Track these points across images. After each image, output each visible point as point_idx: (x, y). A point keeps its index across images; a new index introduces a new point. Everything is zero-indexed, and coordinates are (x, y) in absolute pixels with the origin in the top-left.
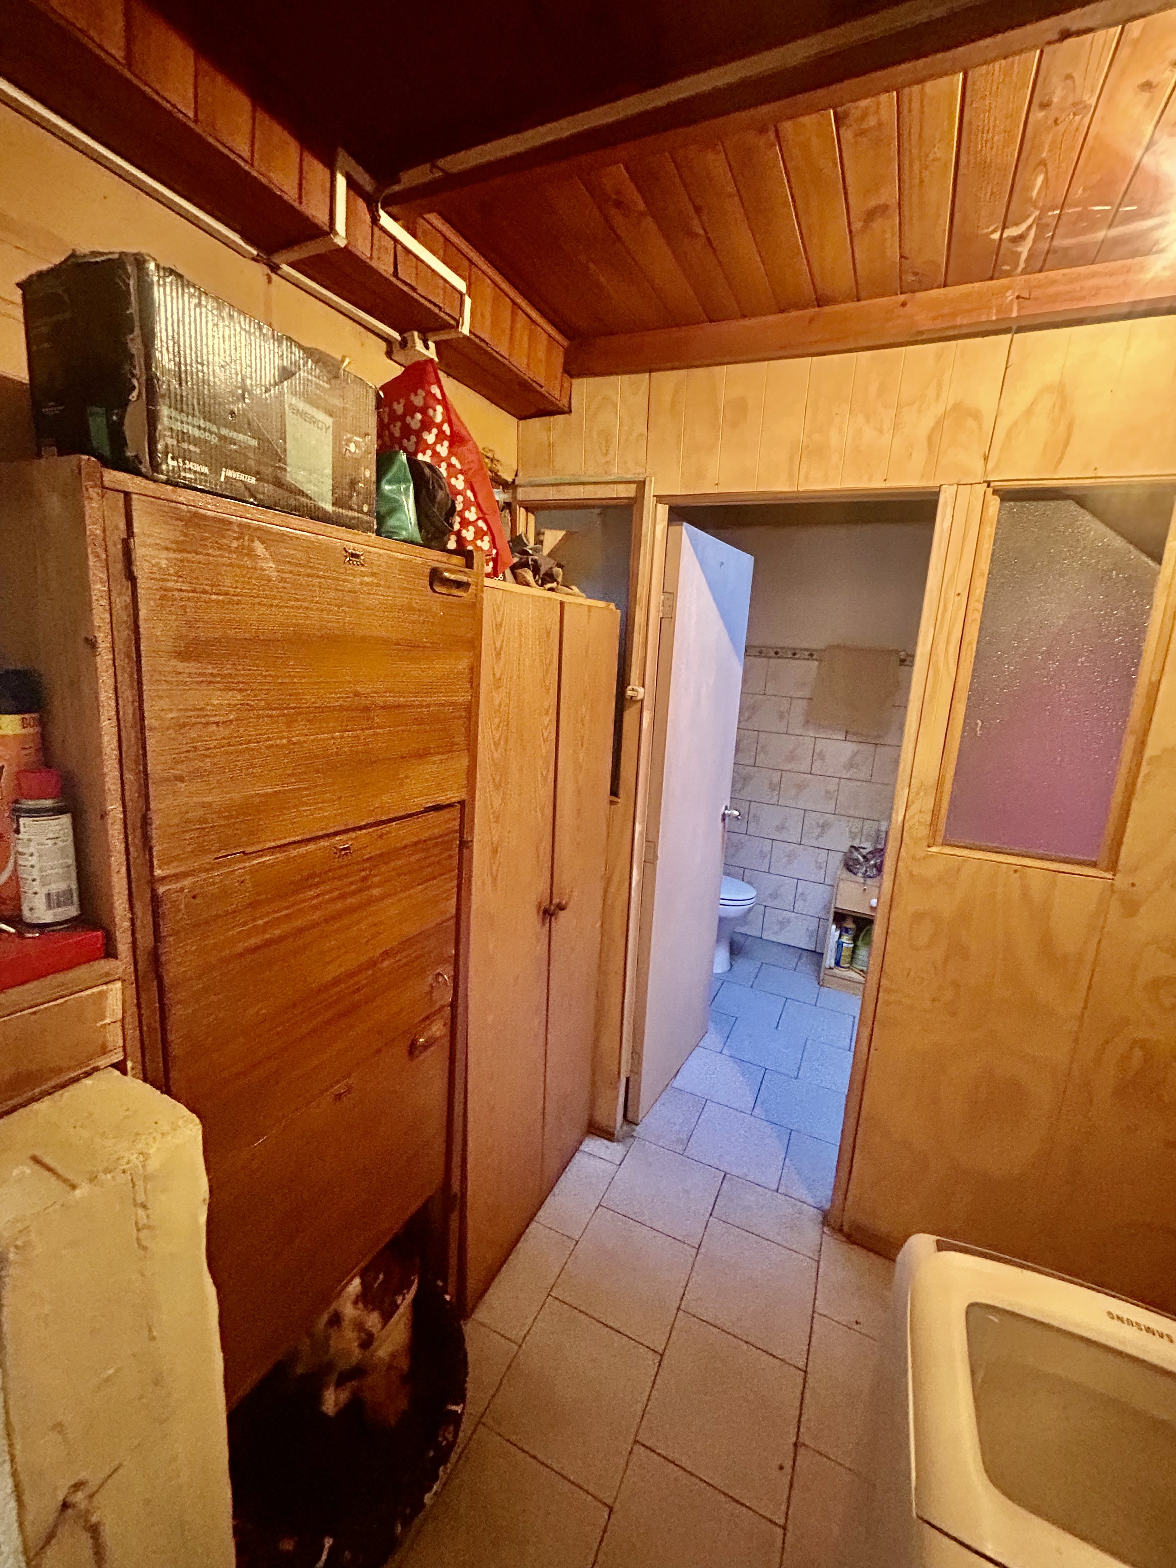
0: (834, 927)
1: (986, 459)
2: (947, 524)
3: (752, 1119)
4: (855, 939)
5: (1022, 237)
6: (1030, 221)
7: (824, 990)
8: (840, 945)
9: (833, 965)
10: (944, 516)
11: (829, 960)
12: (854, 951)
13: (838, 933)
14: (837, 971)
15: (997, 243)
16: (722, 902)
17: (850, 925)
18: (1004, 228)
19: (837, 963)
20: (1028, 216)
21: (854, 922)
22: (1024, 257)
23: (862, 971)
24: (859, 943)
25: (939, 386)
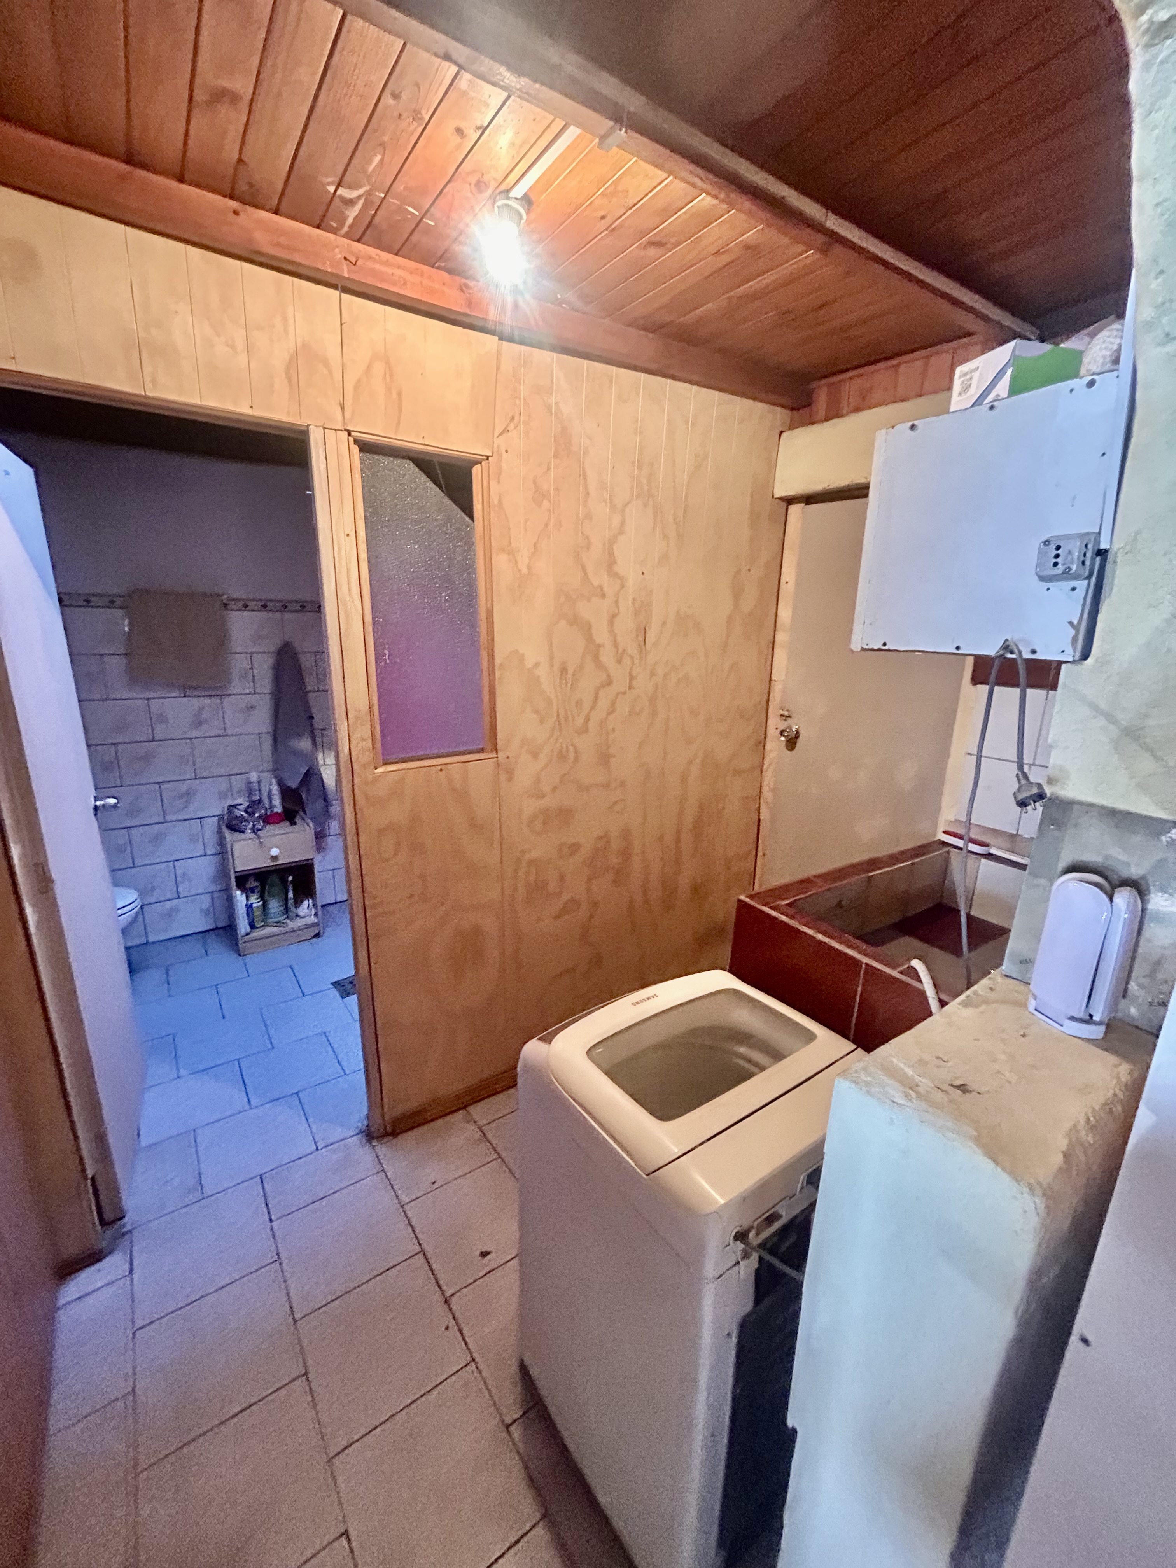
0: (239, 893)
1: (343, 408)
2: (323, 466)
3: (254, 1111)
4: (262, 897)
5: (351, 202)
6: (361, 191)
7: (248, 959)
8: (249, 907)
9: (249, 930)
10: (318, 456)
11: (243, 926)
12: (265, 906)
13: (244, 896)
14: (256, 934)
15: (331, 195)
16: (120, 912)
17: (252, 883)
18: (339, 185)
19: (252, 926)
20: (361, 187)
21: (256, 880)
22: (350, 221)
23: (277, 922)
24: (266, 897)
25: (285, 319)
